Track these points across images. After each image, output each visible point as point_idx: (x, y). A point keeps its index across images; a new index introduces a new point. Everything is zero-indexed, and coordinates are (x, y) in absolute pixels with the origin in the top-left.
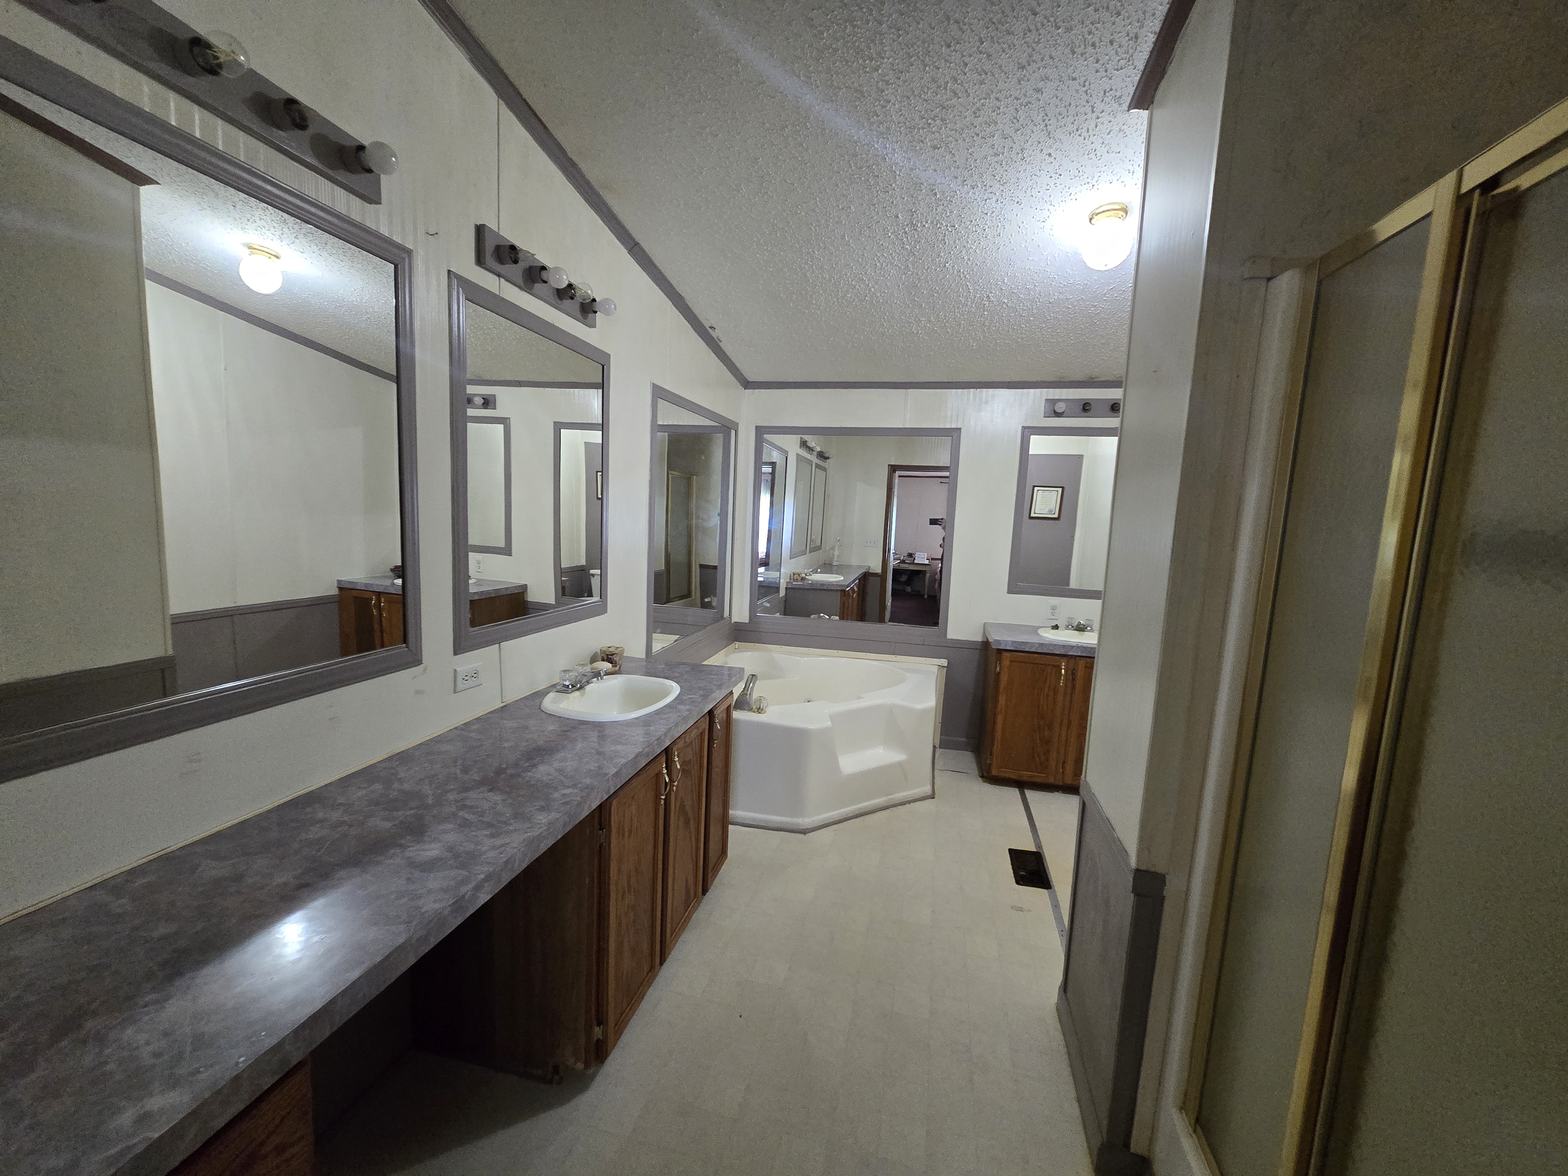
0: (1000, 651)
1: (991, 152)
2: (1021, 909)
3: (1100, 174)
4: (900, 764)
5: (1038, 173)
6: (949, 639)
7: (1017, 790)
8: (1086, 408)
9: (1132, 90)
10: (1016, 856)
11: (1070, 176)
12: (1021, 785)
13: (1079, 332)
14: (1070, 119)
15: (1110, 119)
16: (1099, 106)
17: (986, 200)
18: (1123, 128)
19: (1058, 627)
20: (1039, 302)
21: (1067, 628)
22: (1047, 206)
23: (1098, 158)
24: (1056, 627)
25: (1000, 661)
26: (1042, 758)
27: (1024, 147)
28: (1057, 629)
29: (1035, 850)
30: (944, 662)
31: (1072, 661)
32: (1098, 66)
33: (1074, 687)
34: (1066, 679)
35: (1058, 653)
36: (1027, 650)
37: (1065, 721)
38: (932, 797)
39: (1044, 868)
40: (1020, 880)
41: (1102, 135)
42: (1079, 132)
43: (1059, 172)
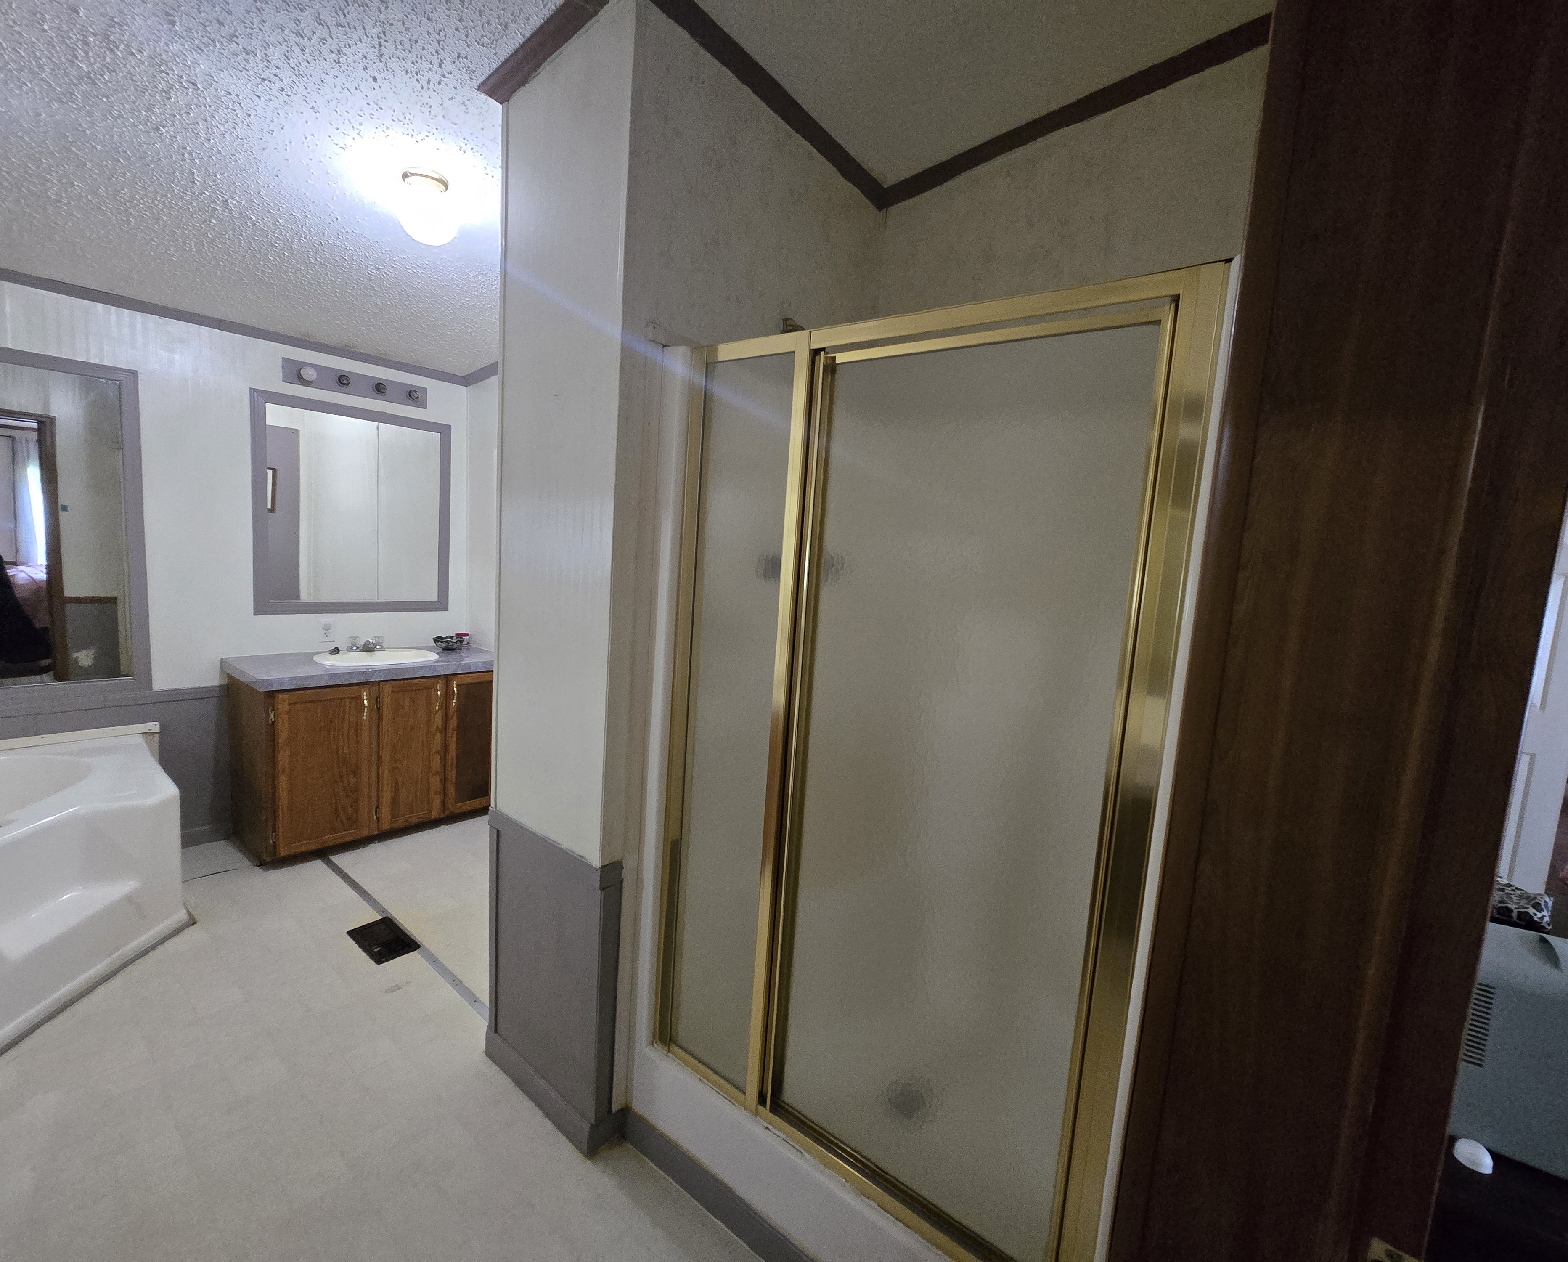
0: (271, 695)
1: (292, 25)
2: (397, 988)
3: (428, 134)
4: (129, 899)
5: (353, 90)
6: (156, 692)
7: (319, 860)
8: (343, 381)
9: (487, 73)
10: (361, 936)
11: (393, 116)
12: (323, 853)
13: (349, 291)
14: (412, 57)
15: (456, 85)
16: (448, 66)
17: (264, 80)
18: (467, 102)
19: (339, 650)
20: (305, 238)
21: (350, 649)
22: (353, 134)
23: (431, 117)
24: (336, 651)
25: (273, 707)
26: (350, 811)
27: (344, 50)
28: (338, 653)
29: (380, 918)
30: (155, 727)
31: (375, 688)
32: (460, 25)
33: (380, 718)
34: (371, 711)
35: (355, 682)
36: (313, 685)
37: (374, 758)
38: (192, 922)
39: (402, 931)
40: (379, 959)
41: (443, 96)
42: (418, 77)
43: (381, 104)
